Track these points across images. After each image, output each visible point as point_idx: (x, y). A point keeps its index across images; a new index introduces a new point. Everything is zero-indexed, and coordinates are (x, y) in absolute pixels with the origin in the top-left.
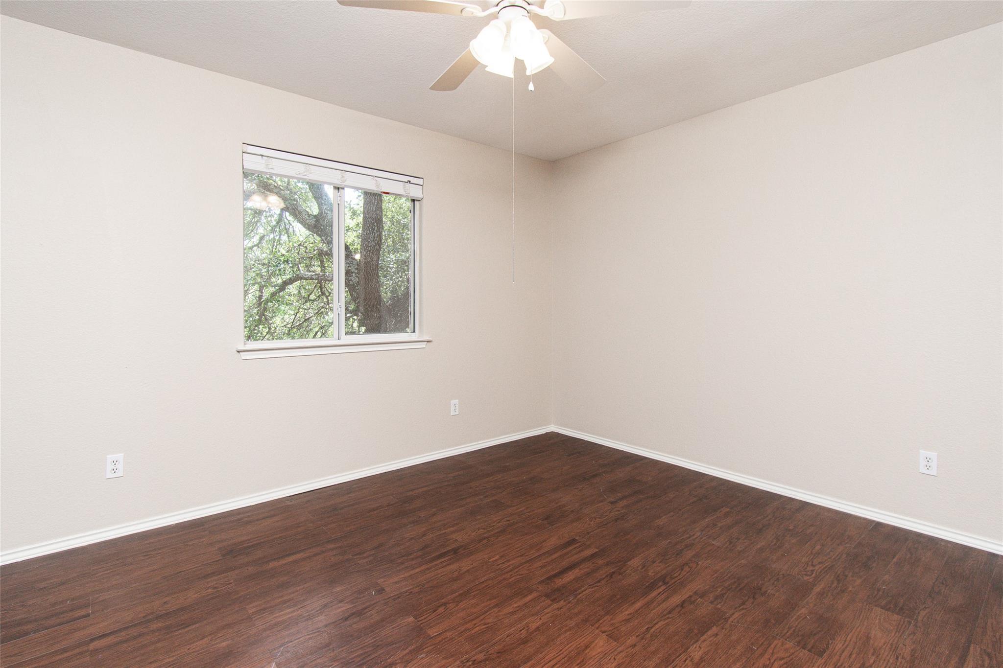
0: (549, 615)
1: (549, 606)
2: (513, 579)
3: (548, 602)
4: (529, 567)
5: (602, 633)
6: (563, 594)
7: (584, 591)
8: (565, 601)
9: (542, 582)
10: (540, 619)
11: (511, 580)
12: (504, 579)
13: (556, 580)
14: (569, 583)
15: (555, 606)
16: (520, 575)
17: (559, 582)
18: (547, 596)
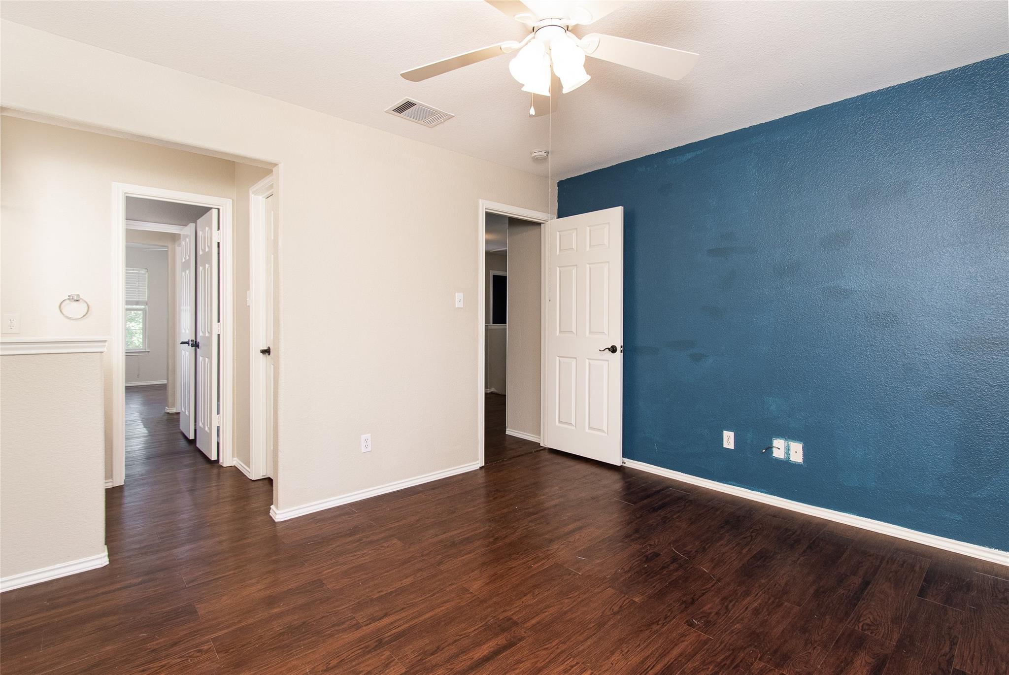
0: (515, 606)
1: (513, 614)
2: (554, 644)
3: (515, 618)
4: (537, 662)
5: (472, 593)
6: (499, 626)
7: (476, 629)
8: (499, 618)
9: (521, 640)
10: (523, 602)
11: (557, 641)
12: (564, 643)
13: (505, 642)
14: (490, 639)
15: (509, 614)
16: (547, 648)
17: (501, 640)
18: (516, 624)
